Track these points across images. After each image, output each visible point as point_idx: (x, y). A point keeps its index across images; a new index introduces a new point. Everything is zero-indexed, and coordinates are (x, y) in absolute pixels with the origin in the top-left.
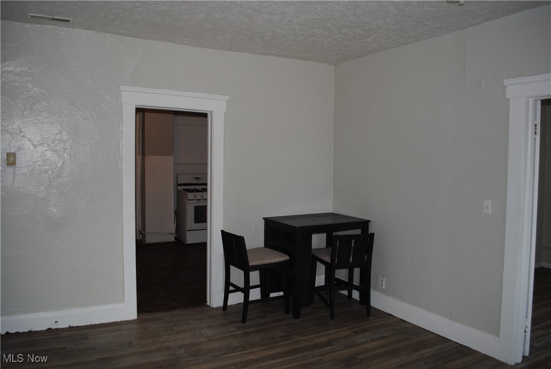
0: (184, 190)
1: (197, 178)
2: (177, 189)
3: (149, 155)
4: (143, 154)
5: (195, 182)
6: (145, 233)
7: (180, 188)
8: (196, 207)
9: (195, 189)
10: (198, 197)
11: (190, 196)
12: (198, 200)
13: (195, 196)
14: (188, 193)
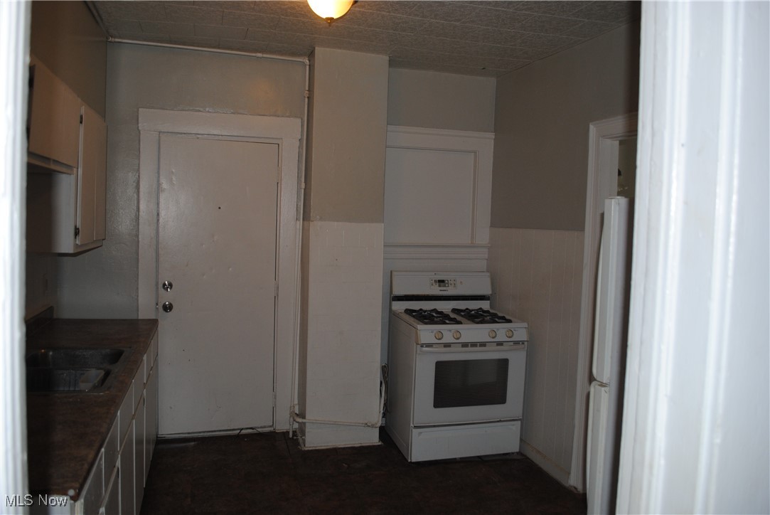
0: (409, 312)
1: (441, 282)
2: (390, 309)
3: (321, 219)
4: (306, 217)
5: (436, 291)
6: (304, 423)
7: (399, 307)
8: (440, 366)
9: (435, 310)
10: (448, 338)
11: (427, 333)
12: (447, 345)
13: (440, 336)
14: (421, 327)
